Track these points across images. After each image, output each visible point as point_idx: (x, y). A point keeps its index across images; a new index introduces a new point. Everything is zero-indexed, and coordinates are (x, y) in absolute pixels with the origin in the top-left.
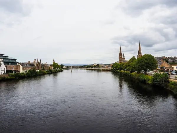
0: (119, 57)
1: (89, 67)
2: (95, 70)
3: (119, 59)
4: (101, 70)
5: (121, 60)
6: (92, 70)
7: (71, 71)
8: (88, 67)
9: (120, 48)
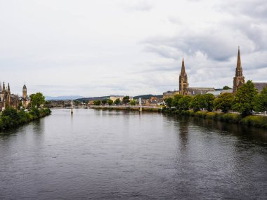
0: (180, 82)
1: (102, 104)
2: (118, 110)
3: (180, 86)
4: (141, 110)
5: (185, 89)
6: (111, 109)
7: (72, 113)
8: (98, 103)
9: (183, 62)
